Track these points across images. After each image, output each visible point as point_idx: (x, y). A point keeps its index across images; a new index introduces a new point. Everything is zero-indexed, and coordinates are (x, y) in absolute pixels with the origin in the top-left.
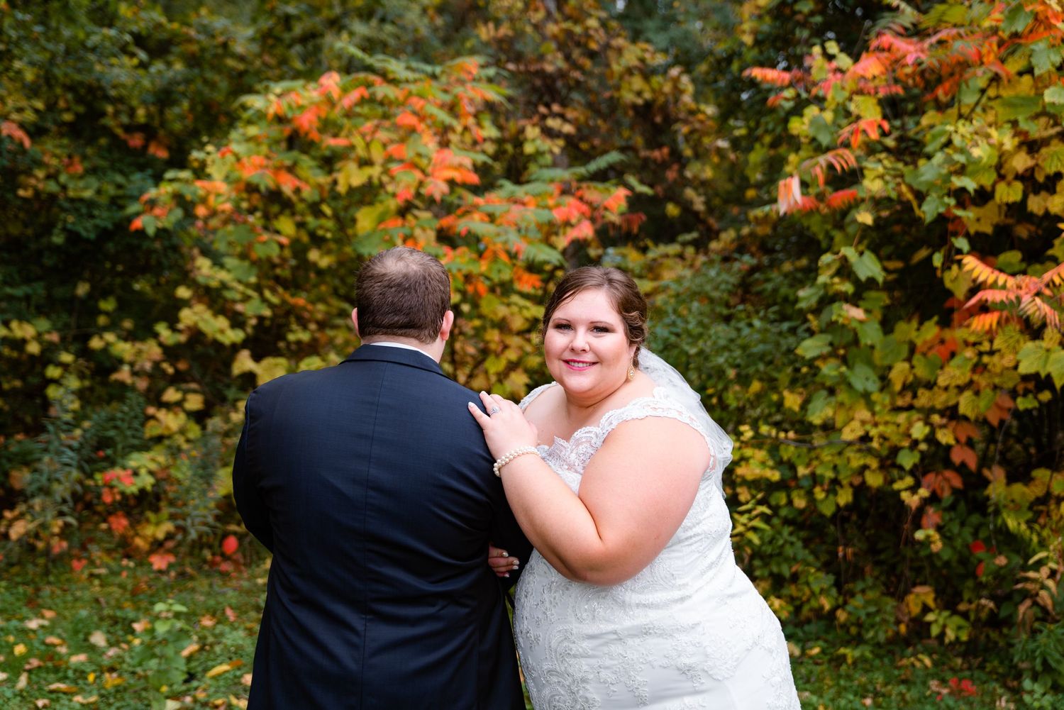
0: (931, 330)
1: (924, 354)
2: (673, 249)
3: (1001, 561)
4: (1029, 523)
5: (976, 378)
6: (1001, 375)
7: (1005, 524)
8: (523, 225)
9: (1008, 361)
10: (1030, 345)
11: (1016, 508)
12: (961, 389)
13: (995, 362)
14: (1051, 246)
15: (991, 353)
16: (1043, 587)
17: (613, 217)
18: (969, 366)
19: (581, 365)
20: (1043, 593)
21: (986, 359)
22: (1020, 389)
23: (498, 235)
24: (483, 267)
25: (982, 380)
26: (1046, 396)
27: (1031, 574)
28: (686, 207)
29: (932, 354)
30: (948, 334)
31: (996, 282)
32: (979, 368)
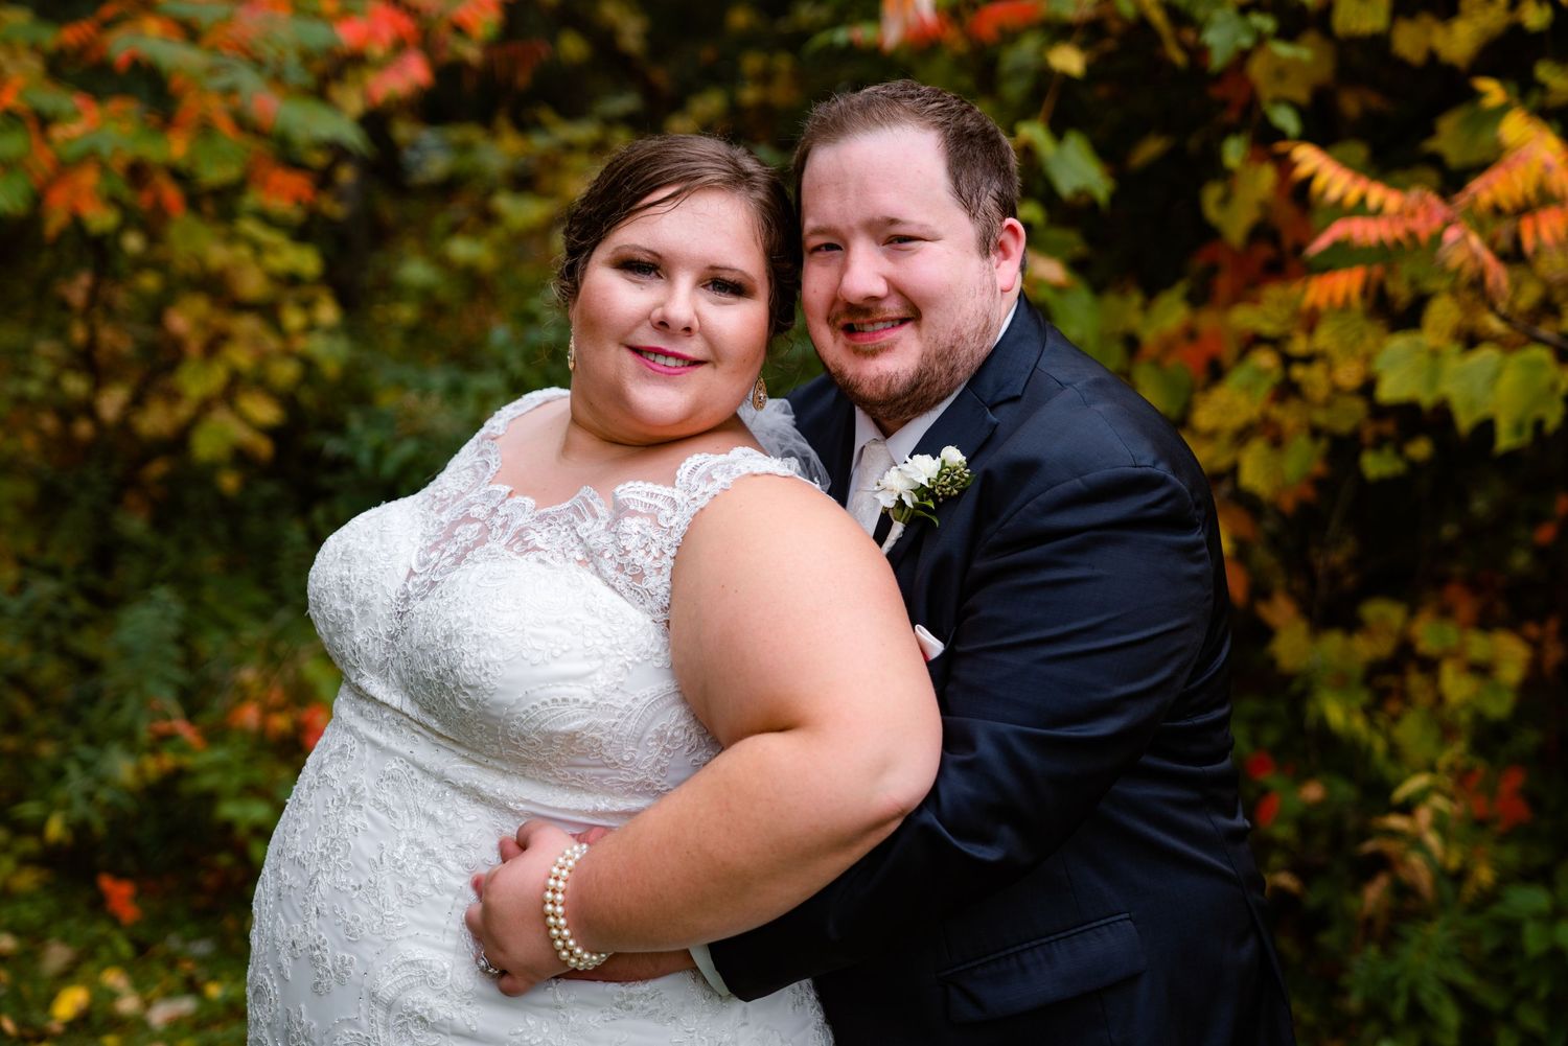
0: (1171, 313)
1: (1157, 363)
3: (1313, 792)
4: (1369, 711)
5: (1276, 412)
6: (1328, 404)
7: (1322, 721)
8: (269, 53)
9: (1349, 374)
10: (1399, 343)
11: (1341, 683)
12: (1243, 436)
13: (1312, 378)
14: (1431, 132)
15: (1308, 360)
16: (1417, 843)
17: (471, 53)
18: (1264, 389)
19: (671, 362)
20: (1416, 860)
21: (1298, 372)
22: (1368, 434)
23: (212, 71)
24: (176, 147)
25: (1289, 416)
26: (1420, 449)
27: (1396, 822)
29: (1173, 362)
30: (1207, 321)
31: (1363, 200)
32: (1287, 390)
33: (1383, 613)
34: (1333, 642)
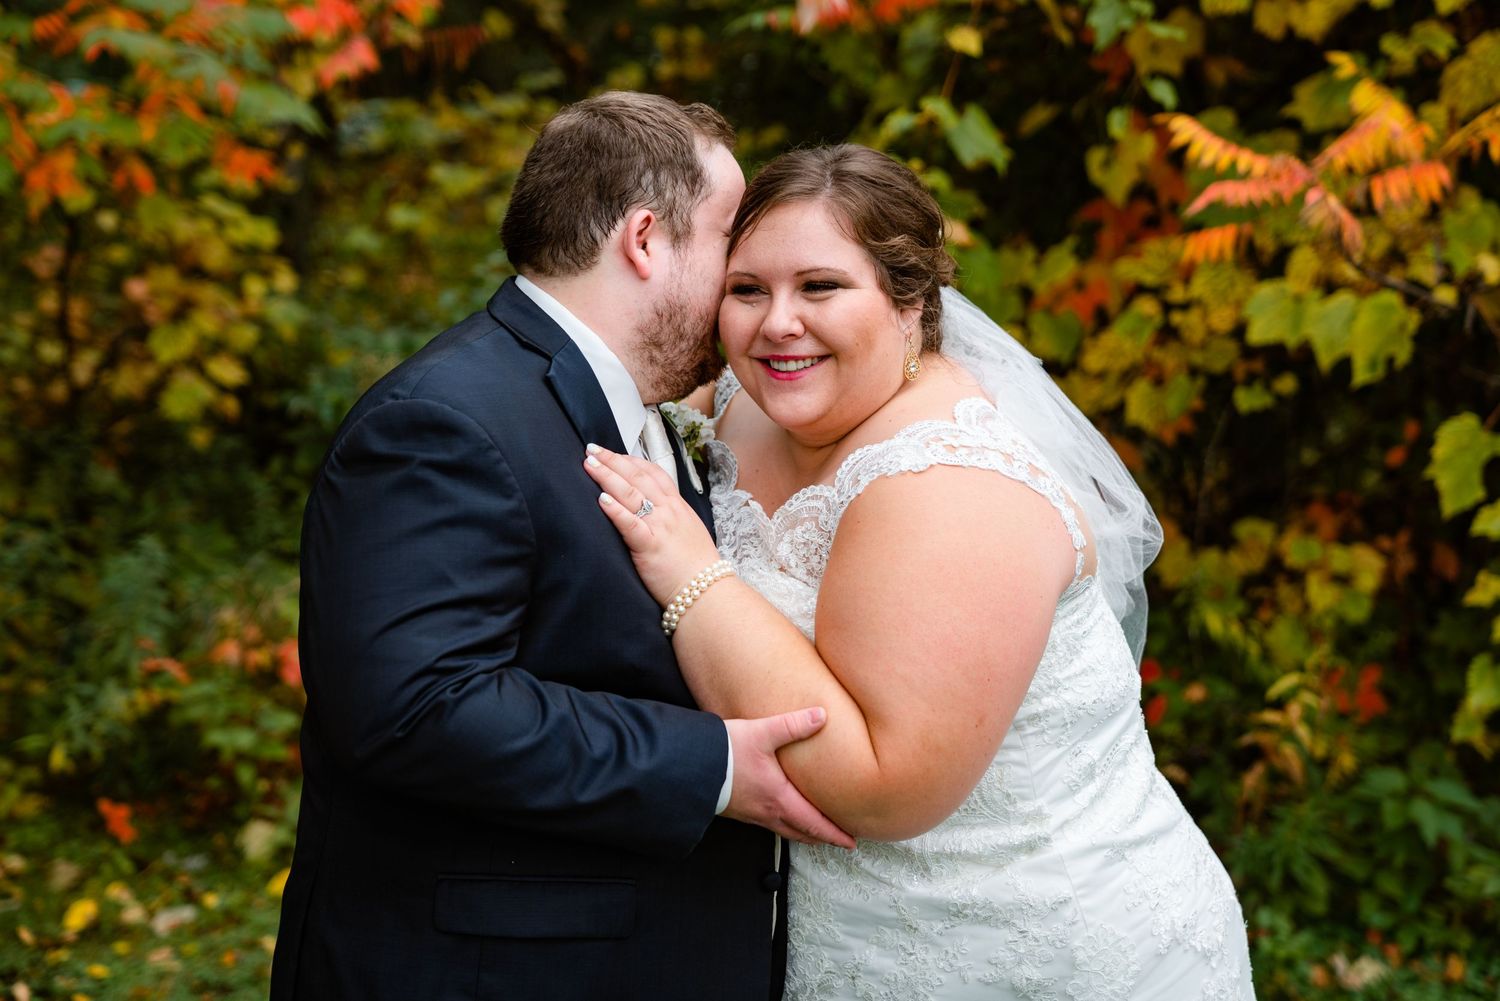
0: (1062, 266)
1: (1049, 311)
2: (511, 105)
3: (1196, 693)
4: (1244, 620)
5: (1158, 355)
6: (1203, 346)
7: (1204, 629)
8: (229, 41)
9: (1222, 320)
10: (1267, 290)
11: (1219, 596)
12: (1128, 376)
13: (1191, 323)
14: (1288, 98)
15: (1185, 307)
16: (1289, 735)
17: (410, 36)
18: (1148, 334)
20: (1288, 749)
21: (1177, 318)
22: (1240, 372)
23: (179, 61)
24: (145, 132)
25: (1169, 358)
26: (1287, 384)
27: (1270, 716)
28: (526, 23)
29: (1065, 310)
30: (1094, 272)
31: (1233, 165)
32: (1168, 334)
33: (1254, 532)
34: (1211, 558)
